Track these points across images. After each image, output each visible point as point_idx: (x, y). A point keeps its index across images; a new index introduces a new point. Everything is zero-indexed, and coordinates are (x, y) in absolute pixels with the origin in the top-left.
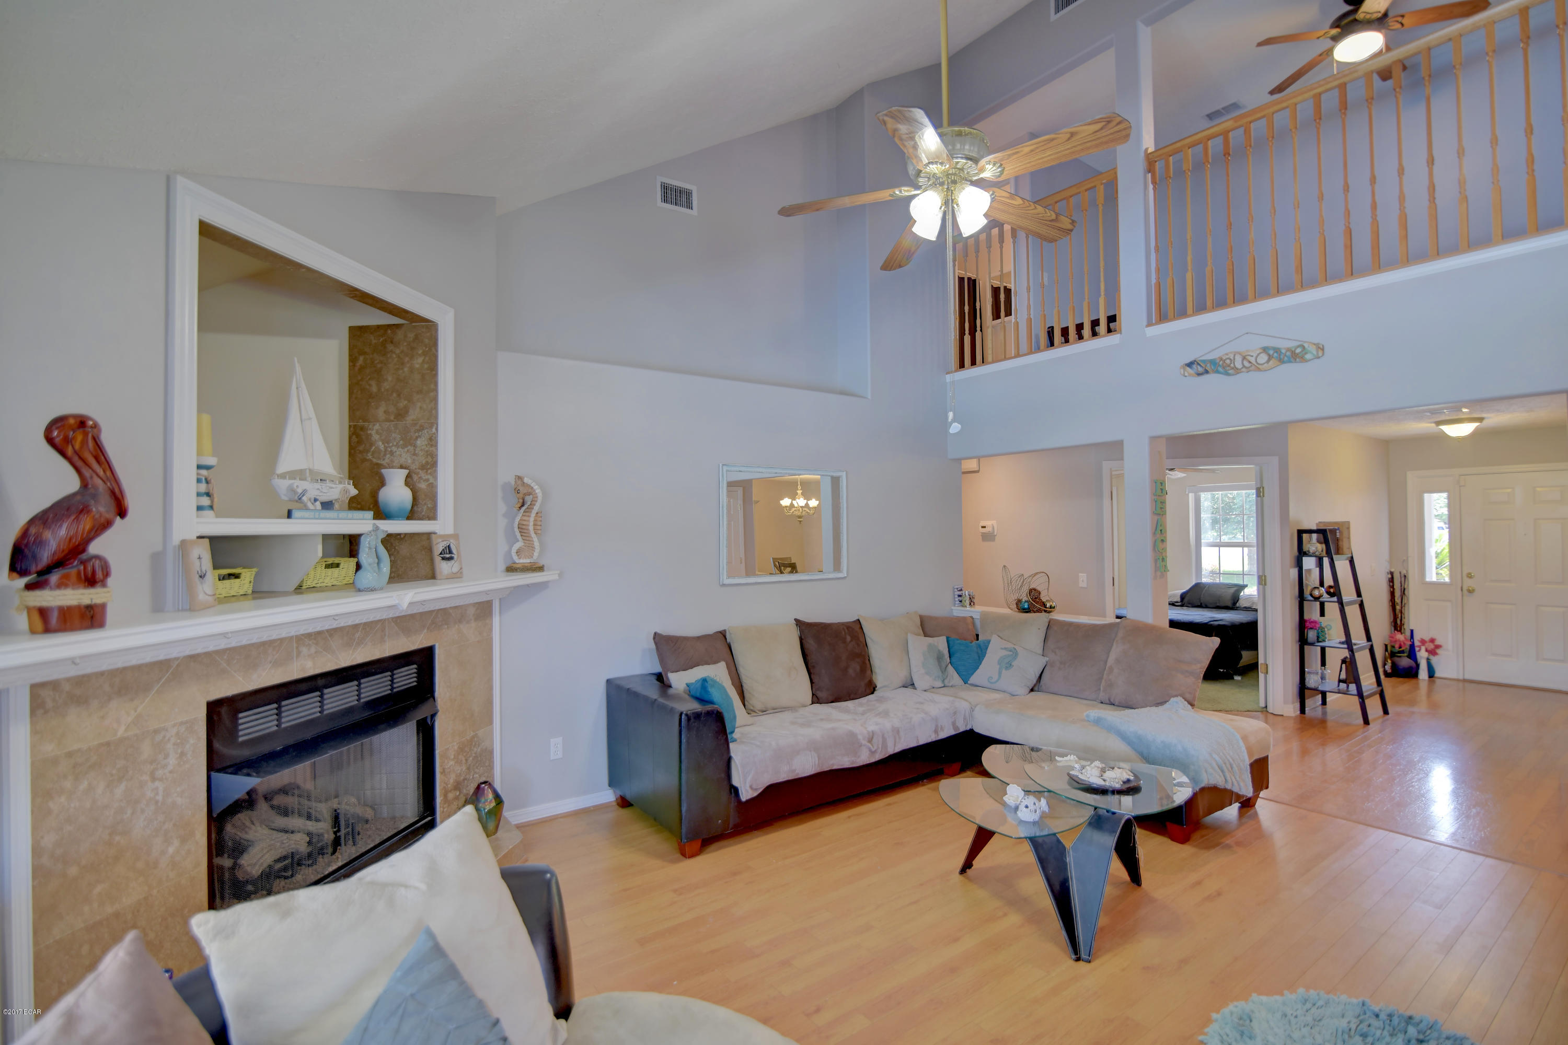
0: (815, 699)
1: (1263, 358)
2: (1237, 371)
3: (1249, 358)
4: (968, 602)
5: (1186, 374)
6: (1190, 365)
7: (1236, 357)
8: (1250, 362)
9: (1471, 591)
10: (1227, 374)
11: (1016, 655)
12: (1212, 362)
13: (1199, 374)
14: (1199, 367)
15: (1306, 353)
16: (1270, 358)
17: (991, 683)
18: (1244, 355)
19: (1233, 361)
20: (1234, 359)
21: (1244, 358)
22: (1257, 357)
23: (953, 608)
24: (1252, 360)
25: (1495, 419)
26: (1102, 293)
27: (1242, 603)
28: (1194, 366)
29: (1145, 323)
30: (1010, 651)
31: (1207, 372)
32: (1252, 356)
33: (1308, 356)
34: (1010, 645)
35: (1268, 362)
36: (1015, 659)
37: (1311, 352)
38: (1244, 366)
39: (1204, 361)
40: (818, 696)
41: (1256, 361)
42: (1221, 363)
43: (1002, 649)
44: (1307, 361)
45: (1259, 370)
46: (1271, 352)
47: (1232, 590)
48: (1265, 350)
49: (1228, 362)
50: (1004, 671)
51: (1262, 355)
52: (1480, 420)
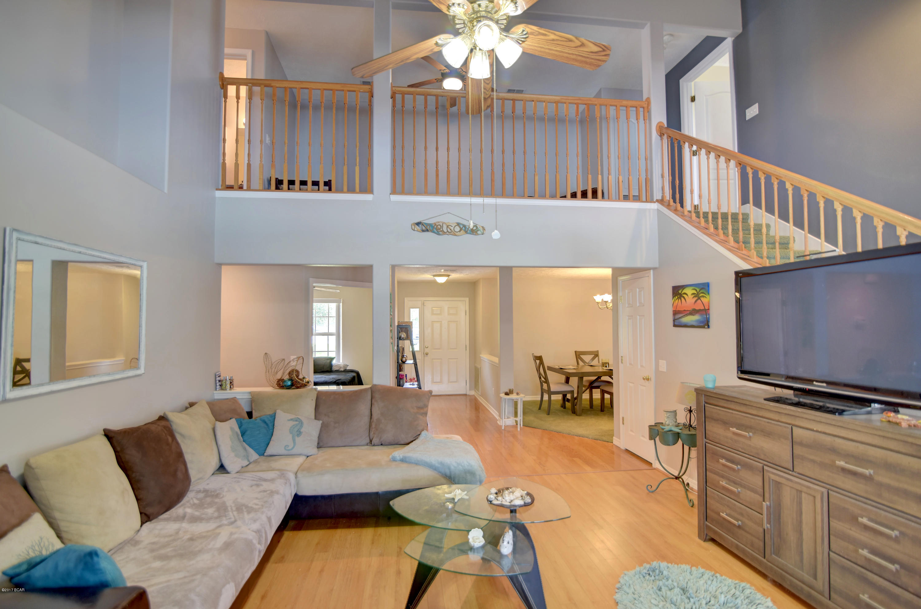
0: (145, 518)
1: (457, 229)
2: (444, 233)
3: (450, 227)
4: (228, 386)
5: (416, 229)
6: (418, 224)
7: (444, 225)
8: (451, 230)
9: (427, 354)
10: (439, 234)
11: (302, 423)
12: (430, 225)
13: (423, 231)
14: (423, 227)
15: (478, 231)
16: (461, 229)
17: (289, 450)
18: (448, 225)
19: (442, 227)
20: (443, 226)
21: (448, 227)
22: (454, 227)
23: (215, 392)
24: (452, 228)
25: (454, 276)
26: (358, 164)
27: (334, 368)
28: (420, 225)
29: (389, 191)
30: (296, 421)
31: (427, 231)
32: (452, 226)
33: (479, 232)
34: (293, 417)
35: (460, 231)
36: (302, 426)
37: (481, 231)
38: (448, 231)
39: (426, 223)
40: (147, 513)
41: (454, 230)
42: (435, 227)
43: (289, 420)
44: (478, 235)
45: (456, 235)
46: (462, 226)
47: (329, 361)
48: (458, 224)
49: (439, 227)
50: (297, 438)
51: (457, 226)
52: (448, 276)
